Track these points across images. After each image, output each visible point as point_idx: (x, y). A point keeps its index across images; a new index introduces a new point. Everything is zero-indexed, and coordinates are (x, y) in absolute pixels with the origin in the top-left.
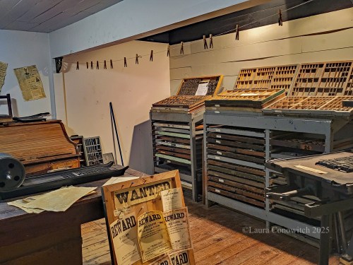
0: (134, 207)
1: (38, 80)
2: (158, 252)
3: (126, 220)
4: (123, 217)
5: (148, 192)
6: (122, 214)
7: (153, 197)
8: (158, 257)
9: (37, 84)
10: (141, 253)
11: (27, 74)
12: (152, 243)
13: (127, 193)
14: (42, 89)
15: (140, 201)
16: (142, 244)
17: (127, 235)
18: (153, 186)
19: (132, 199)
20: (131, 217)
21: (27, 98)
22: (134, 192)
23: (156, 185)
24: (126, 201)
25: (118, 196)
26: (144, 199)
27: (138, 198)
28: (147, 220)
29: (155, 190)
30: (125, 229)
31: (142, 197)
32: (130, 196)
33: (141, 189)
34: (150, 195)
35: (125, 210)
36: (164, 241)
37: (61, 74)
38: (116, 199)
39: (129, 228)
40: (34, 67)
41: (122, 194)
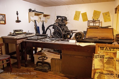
0: (105, 53)
1: (109, 16)
2: (111, 69)
3: (102, 55)
4: (101, 54)
5: (112, 50)
6: (100, 53)
7: (113, 52)
8: (110, 71)
9: (109, 17)
10: (104, 67)
11: (106, 14)
12: (109, 66)
13: (104, 48)
14: (110, 19)
15: (108, 51)
16: (105, 64)
17: (101, 60)
18: (115, 48)
19: (105, 50)
20: (103, 55)
21: (105, 21)
22: (106, 48)
23: (116, 48)
24: (103, 50)
25: (100, 47)
26: (110, 51)
27: (107, 50)
28: (109, 58)
29: (115, 50)
30: (100, 58)
31: (109, 50)
32: (105, 49)
33: (109, 48)
34: (113, 51)
35: (102, 53)
36: (114, 67)
37: (117, 14)
38: (100, 48)
39: (102, 58)
40: (108, 12)
41: (102, 47)
